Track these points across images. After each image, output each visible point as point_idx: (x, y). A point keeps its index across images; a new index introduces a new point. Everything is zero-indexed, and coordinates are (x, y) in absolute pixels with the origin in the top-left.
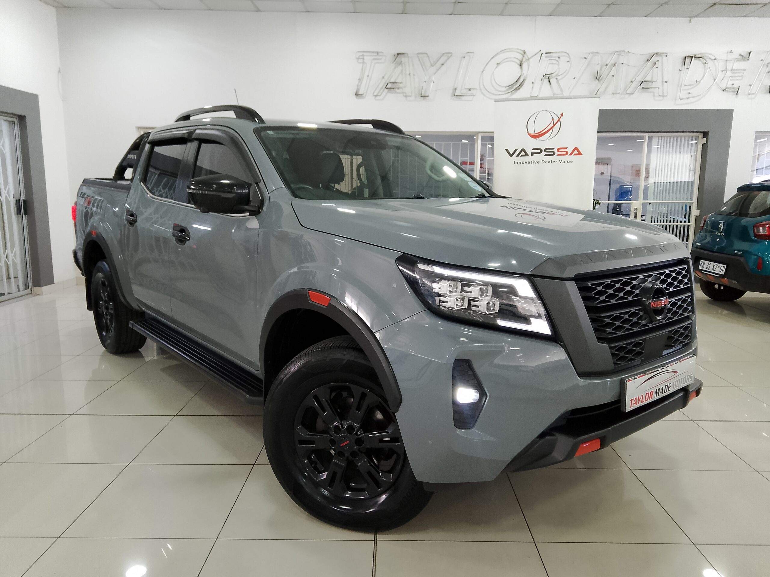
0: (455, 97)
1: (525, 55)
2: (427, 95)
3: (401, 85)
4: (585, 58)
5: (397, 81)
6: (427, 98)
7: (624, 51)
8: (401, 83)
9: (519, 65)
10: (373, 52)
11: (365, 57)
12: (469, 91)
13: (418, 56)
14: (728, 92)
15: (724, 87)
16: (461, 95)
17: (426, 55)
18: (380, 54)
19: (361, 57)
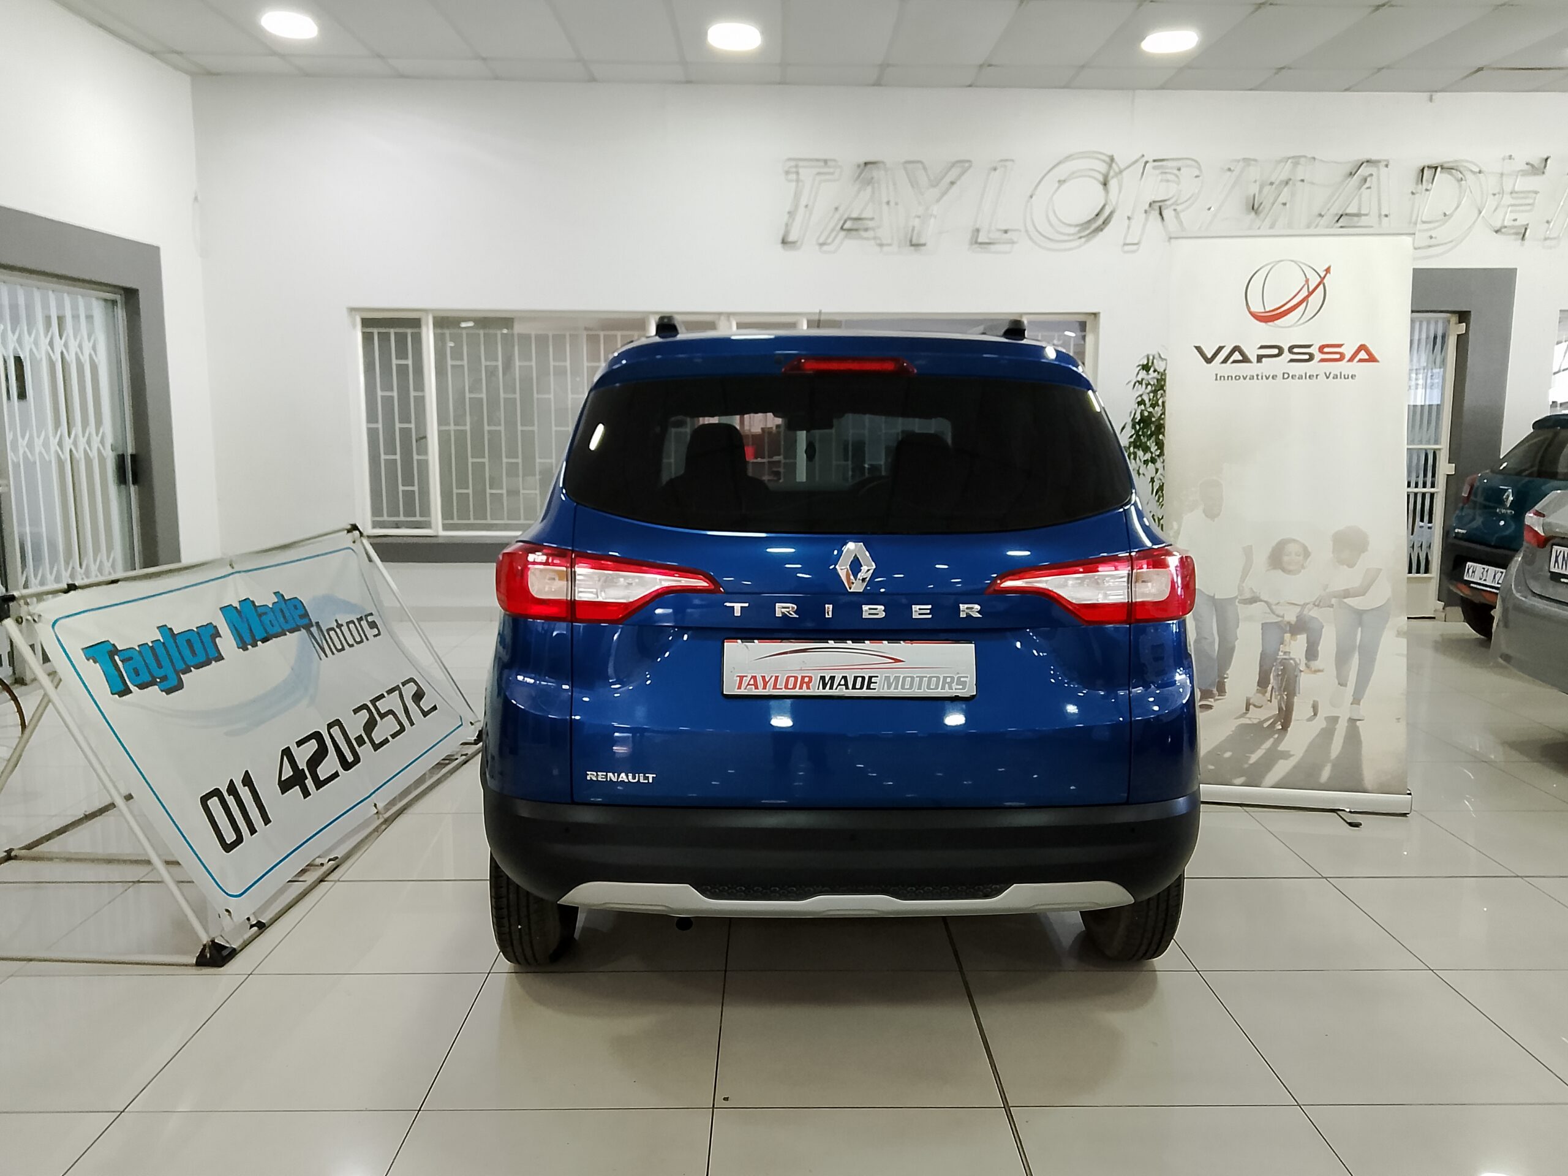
0: (976, 246)
1: (1114, 165)
2: (922, 241)
3: (870, 224)
4: (1229, 170)
5: (863, 216)
6: (922, 248)
7: (1305, 157)
8: (872, 219)
9: (1101, 184)
10: (817, 160)
11: (801, 170)
12: (1005, 235)
13: (905, 169)
14: (1504, 234)
15: (1498, 225)
16: (987, 241)
17: (920, 166)
18: (829, 163)
19: (793, 168)
